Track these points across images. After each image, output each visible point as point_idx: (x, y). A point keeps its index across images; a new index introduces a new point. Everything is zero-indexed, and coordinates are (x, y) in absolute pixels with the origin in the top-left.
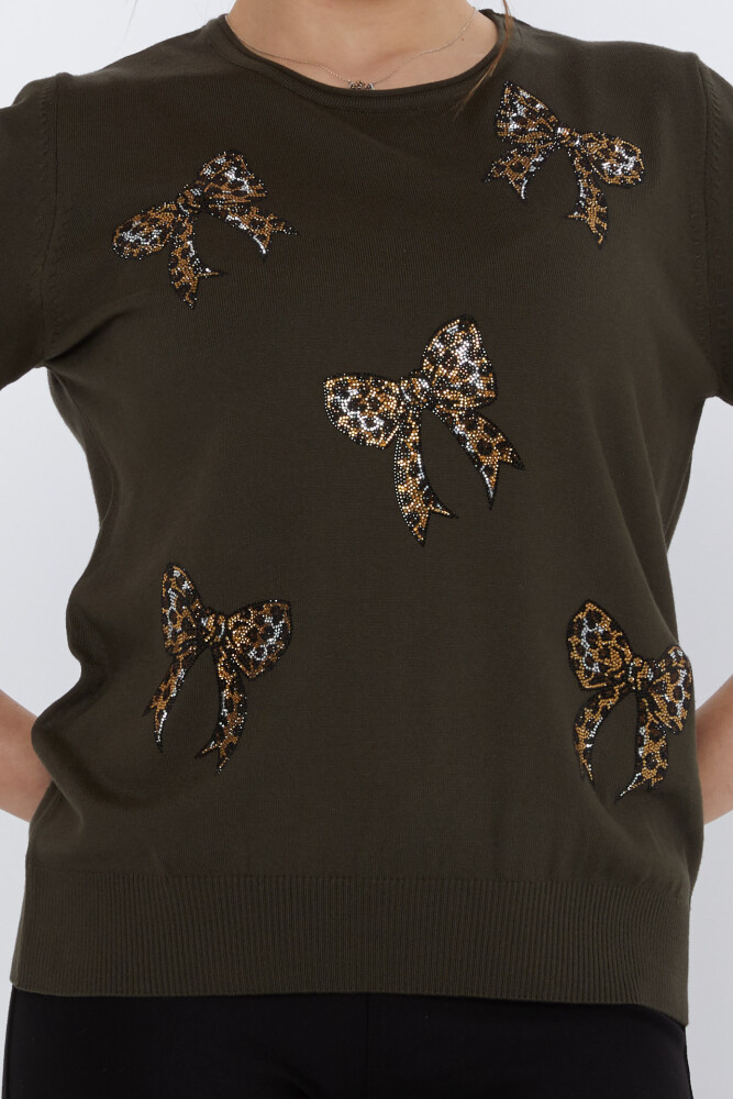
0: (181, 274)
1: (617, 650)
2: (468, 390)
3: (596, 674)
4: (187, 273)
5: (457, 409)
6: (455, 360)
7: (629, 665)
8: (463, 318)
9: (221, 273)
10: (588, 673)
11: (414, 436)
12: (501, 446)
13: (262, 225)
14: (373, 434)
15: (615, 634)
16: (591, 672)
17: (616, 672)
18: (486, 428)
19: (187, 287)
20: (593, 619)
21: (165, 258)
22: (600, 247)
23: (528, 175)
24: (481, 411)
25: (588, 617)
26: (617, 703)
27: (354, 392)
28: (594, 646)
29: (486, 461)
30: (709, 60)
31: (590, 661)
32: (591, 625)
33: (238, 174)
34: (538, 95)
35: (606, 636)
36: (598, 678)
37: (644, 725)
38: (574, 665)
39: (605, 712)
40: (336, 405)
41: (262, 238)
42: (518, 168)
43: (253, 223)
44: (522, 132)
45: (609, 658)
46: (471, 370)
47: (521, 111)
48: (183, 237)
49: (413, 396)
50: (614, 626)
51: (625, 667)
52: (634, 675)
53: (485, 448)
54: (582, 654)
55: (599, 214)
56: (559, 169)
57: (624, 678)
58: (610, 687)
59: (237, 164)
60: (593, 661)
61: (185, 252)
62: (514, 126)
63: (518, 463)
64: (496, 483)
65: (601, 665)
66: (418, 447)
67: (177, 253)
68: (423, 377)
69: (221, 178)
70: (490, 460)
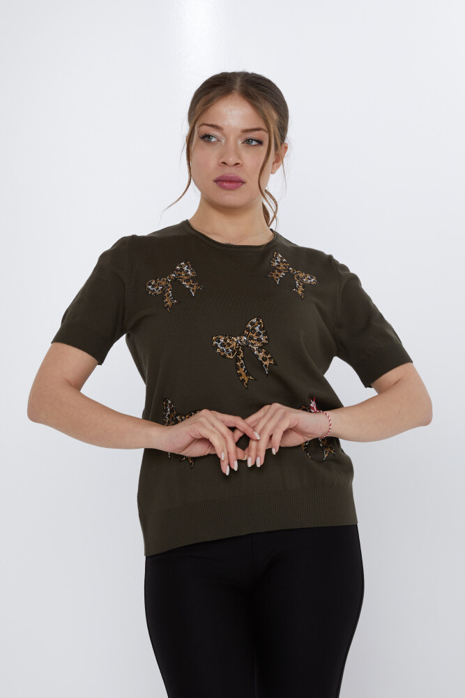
0: (167, 302)
2: (259, 340)
4: (169, 301)
5: (256, 346)
6: (255, 331)
8: (258, 318)
9: (179, 302)
11: (242, 355)
12: (270, 358)
13: (193, 286)
14: (228, 354)
18: (265, 353)
19: (168, 306)
21: (162, 296)
22: (302, 299)
23: (280, 278)
24: (263, 347)
27: (222, 341)
29: (265, 363)
30: (336, 257)
33: (187, 268)
34: (284, 256)
40: (216, 345)
41: (193, 290)
42: (277, 275)
43: (191, 286)
44: (279, 266)
46: (260, 334)
47: (279, 260)
48: (168, 290)
49: (241, 342)
53: (265, 359)
55: (302, 291)
56: (289, 279)
59: (187, 264)
61: (168, 295)
62: (276, 264)
63: (275, 364)
66: (243, 359)
67: (166, 295)
68: (245, 336)
69: (182, 270)
70: (266, 363)
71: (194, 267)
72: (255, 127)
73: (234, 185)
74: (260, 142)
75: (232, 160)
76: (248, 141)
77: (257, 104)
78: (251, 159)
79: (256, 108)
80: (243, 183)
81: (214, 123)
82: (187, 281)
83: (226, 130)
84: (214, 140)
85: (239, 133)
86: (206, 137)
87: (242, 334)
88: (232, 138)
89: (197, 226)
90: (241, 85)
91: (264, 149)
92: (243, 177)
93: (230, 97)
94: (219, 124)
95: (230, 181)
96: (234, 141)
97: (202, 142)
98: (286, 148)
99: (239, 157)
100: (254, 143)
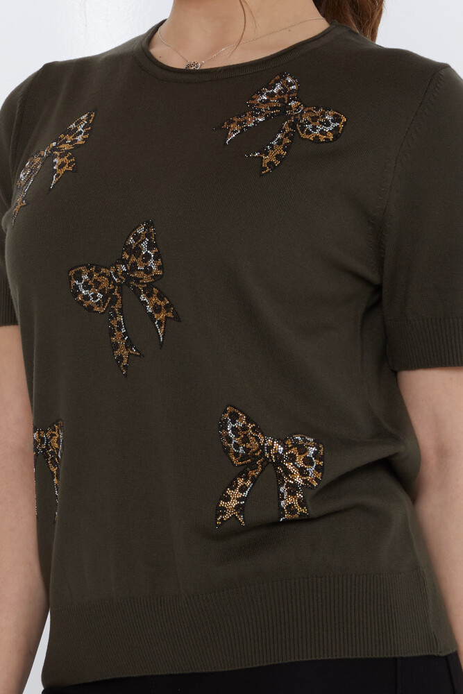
0: (17, 204)
1: (253, 436)
2: (148, 271)
3: (243, 454)
4: (20, 201)
5: (143, 284)
6: (141, 251)
7: (264, 446)
8: (146, 224)
10: (236, 455)
11: (119, 303)
12: (167, 307)
13: (64, 166)
14: (97, 303)
15: (250, 426)
16: (238, 453)
17: (257, 451)
18: (158, 295)
19: (15, 214)
20: (234, 418)
22: (262, 175)
23: (244, 128)
24: (154, 284)
25: (230, 416)
26: (260, 473)
27: (85, 277)
28: (237, 436)
31: (237, 446)
32: (234, 422)
33: (84, 127)
35: (245, 428)
36: (244, 457)
37: (282, 485)
38: (227, 450)
39: (254, 480)
40: (76, 287)
41: (58, 175)
42: (243, 124)
43: (62, 164)
44: (265, 102)
45: (249, 442)
46: (149, 257)
47: (277, 90)
48: (34, 176)
49: (117, 277)
50: (248, 420)
51: (262, 447)
52: (269, 452)
53: (157, 310)
54: (230, 442)
55: (278, 156)
57: (263, 454)
58: (254, 462)
60: (239, 446)
64: (164, 331)
65: (245, 448)
68: (123, 263)
69: (75, 130)
70: (160, 317)
82: (64, 154)
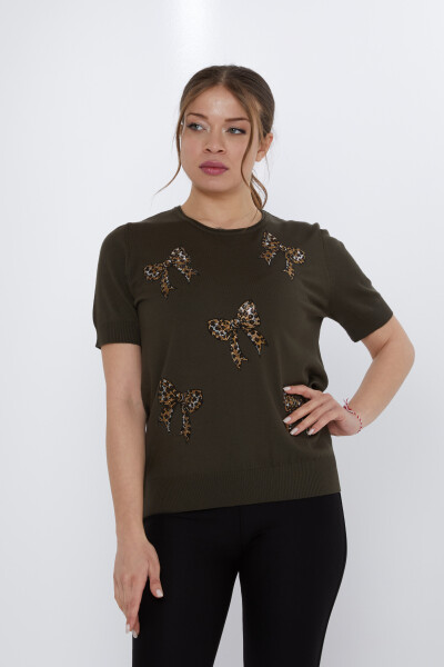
0: (164, 288)
2: (252, 322)
4: (166, 287)
5: (249, 328)
6: (247, 313)
8: (249, 301)
11: (236, 337)
12: (262, 339)
13: (188, 272)
14: (223, 337)
18: (257, 334)
19: (165, 292)
21: (159, 282)
23: (271, 258)
24: (256, 329)
27: (217, 324)
29: (257, 343)
33: (182, 254)
34: (274, 235)
40: (212, 328)
41: (188, 276)
42: (269, 256)
43: (186, 271)
44: (270, 246)
46: (252, 316)
47: (269, 240)
48: (165, 275)
49: (235, 325)
53: (257, 340)
55: (292, 271)
59: (182, 250)
61: (165, 281)
62: (267, 244)
63: (267, 344)
64: (261, 350)
66: (237, 340)
67: (163, 281)
68: (238, 319)
69: (177, 255)
70: (259, 343)
71: (188, 252)
72: (239, 116)
73: (217, 171)
74: (243, 132)
75: (216, 147)
76: (231, 130)
77: (240, 96)
78: (235, 146)
79: (239, 100)
80: (227, 169)
81: (200, 112)
82: (183, 267)
83: (210, 119)
84: (200, 128)
85: (223, 122)
86: (193, 126)
87: (236, 317)
88: (217, 127)
89: (189, 213)
90: (227, 78)
91: (247, 137)
92: (226, 163)
93: (215, 88)
94: (204, 113)
95: (214, 168)
96: (219, 129)
97: (189, 130)
98: (271, 138)
99: (223, 146)
100: (237, 132)
